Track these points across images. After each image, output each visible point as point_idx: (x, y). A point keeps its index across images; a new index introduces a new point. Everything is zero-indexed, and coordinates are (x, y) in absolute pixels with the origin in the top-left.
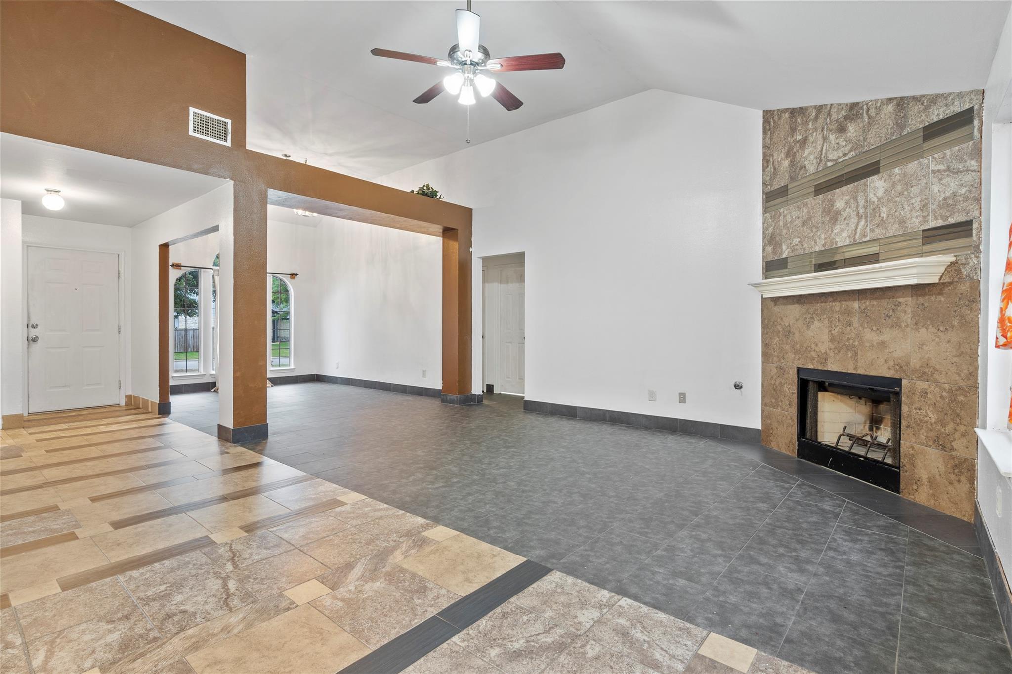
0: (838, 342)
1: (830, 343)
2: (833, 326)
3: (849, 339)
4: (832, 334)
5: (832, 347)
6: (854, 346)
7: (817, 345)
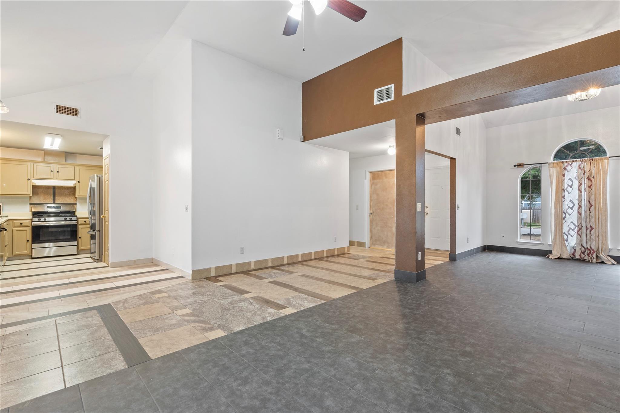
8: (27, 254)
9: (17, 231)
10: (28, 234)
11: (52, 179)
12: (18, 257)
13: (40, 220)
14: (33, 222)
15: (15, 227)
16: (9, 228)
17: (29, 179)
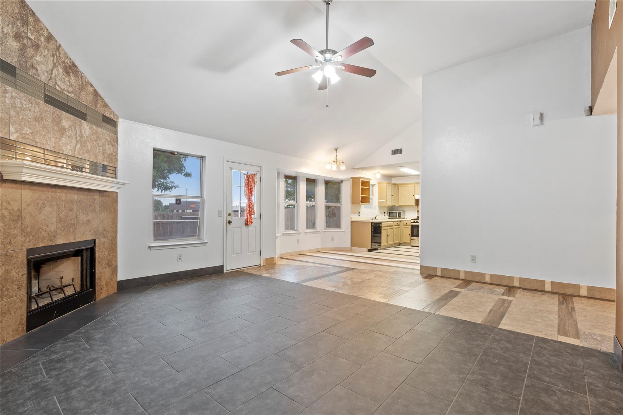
0: (64, 223)
1: (58, 223)
2: (61, 211)
3: (71, 220)
4: (60, 217)
5: (60, 226)
6: (74, 224)
7: (47, 226)
8: (409, 243)
9: (405, 228)
10: (409, 231)
12: (405, 244)
13: (414, 221)
14: (412, 223)
15: (404, 225)
16: (401, 226)
17: (413, 195)
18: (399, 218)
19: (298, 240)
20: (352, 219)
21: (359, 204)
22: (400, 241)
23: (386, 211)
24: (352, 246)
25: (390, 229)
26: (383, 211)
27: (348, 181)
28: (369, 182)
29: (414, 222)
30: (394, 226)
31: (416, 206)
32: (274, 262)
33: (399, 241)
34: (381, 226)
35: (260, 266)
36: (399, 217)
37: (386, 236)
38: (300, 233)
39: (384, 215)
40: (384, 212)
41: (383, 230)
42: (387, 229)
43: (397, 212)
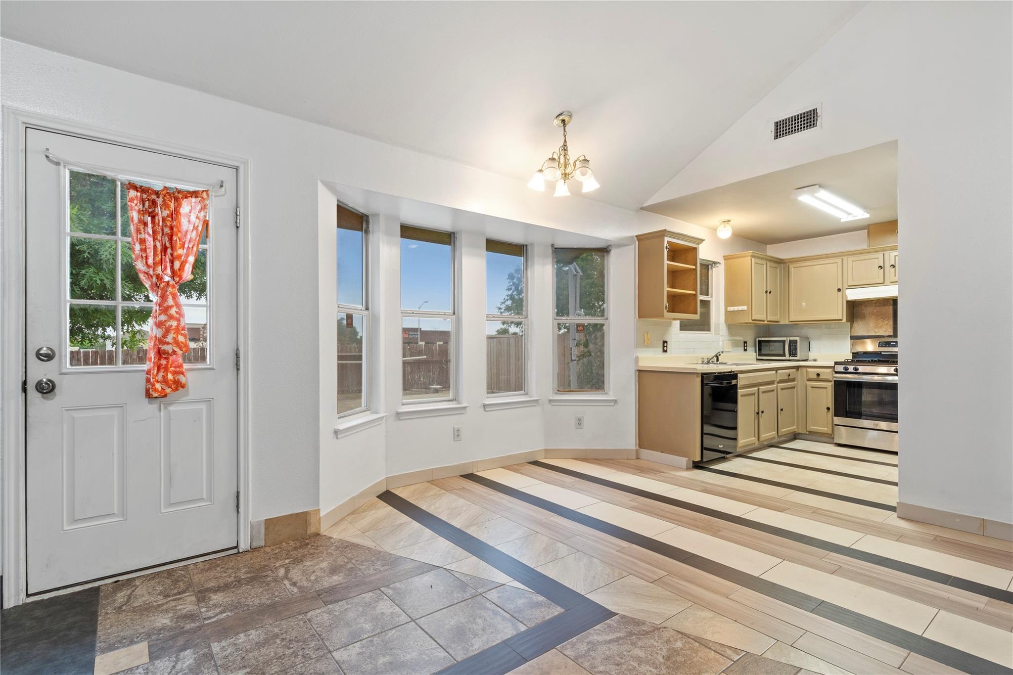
8: (828, 434)
9: (812, 387)
10: (827, 397)
11: (883, 284)
12: (813, 436)
13: (846, 369)
14: (836, 372)
15: (808, 380)
16: (800, 382)
17: (839, 290)
18: (791, 358)
19: (458, 431)
20: (640, 365)
21: (662, 316)
22: (798, 428)
23: (750, 337)
24: (642, 444)
25: (763, 392)
26: (741, 339)
27: (625, 245)
28: (695, 249)
29: (846, 372)
30: (778, 383)
31: (849, 324)
32: (312, 530)
33: (795, 427)
34: (736, 385)
35: (235, 551)
36: (791, 354)
37: (753, 415)
38: (465, 408)
39: (745, 350)
40: (745, 342)
41: (742, 396)
42: (754, 394)
43: (784, 342)
